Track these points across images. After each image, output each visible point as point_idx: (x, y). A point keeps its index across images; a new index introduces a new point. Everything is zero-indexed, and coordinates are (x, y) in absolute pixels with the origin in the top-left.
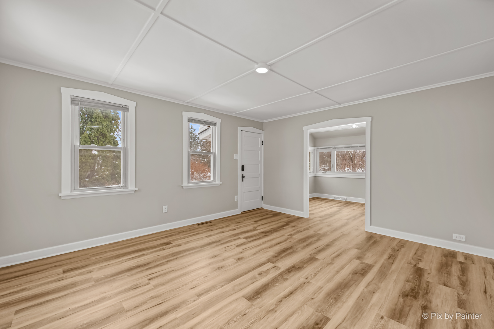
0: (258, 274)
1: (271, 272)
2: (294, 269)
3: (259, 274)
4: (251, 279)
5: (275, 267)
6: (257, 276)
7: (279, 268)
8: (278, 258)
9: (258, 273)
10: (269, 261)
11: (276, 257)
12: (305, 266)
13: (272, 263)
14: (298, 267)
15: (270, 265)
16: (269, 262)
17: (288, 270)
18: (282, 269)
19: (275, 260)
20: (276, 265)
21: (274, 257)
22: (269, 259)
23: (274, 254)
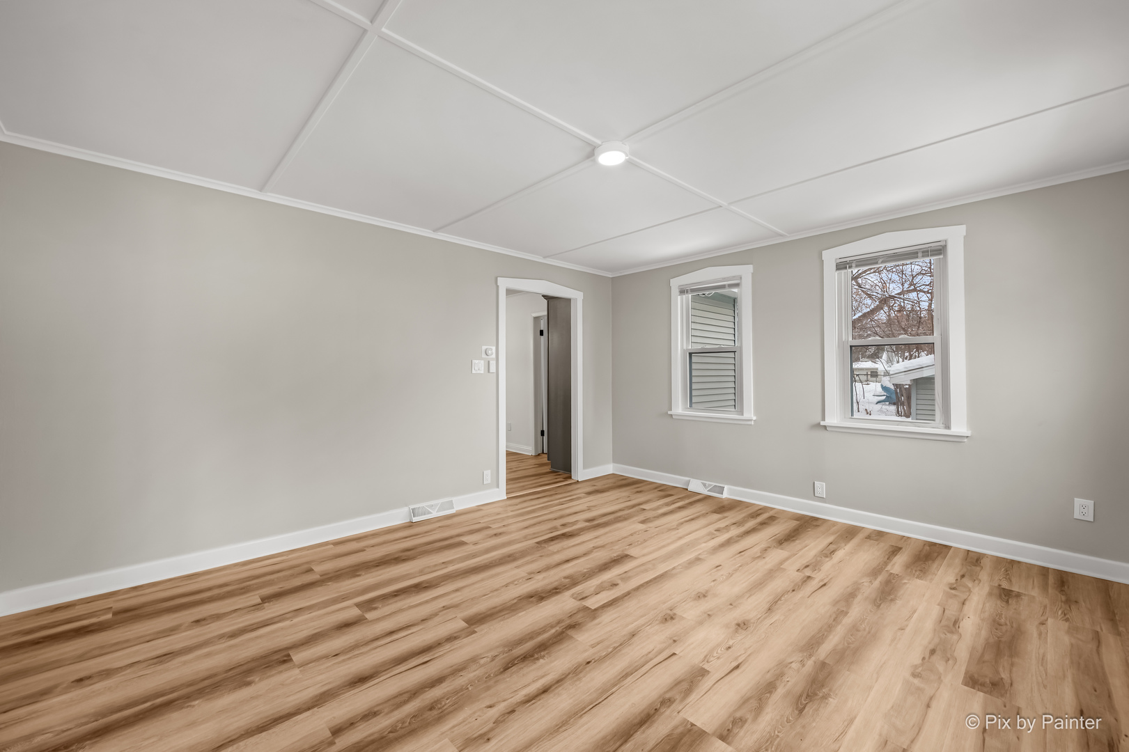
0: (618, 584)
1: (592, 589)
2: (542, 595)
3: (616, 585)
4: (629, 578)
5: (583, 599)
6: (619, 582)
7: (575, 596)
8: (568, 622)
9: (618, 586)
10: (593, 613)
11: (572, 626)
12: (515, 601)
13: (587, 608)
14: (531, 599)
15: (593, 603)
16: (596, 610)
17: (557, 593)
18: (568, 593)
19: (578, 618)
20: (579, 603)
21: (579, 624)
22: (594, 618)
23: (575, 636)
